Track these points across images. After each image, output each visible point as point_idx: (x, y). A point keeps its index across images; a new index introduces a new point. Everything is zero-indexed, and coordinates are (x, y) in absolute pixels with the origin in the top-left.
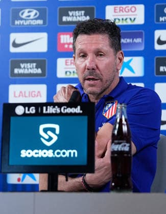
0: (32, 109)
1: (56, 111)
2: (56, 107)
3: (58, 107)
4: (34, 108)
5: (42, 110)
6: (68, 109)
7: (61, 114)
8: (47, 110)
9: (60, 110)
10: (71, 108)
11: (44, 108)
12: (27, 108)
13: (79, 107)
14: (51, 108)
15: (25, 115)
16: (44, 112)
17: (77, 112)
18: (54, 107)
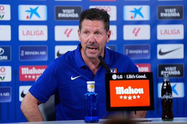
0: (121, 76)
1: (133, 77)
2: (133, 75)
3: (134, 75)
4: (122, 75)
5: (126, 77)
6: (139, 76)
7: (136, 79)
8: (128, 77)
9: (135, 76)
10: (141, 75)
11: (127, 76)
12: (118, 76)
13: (145, 75)
14: (131, 76)
15: (117, 79)
16: (127, 78)
17: (144, 78)
18: (132, 75)
